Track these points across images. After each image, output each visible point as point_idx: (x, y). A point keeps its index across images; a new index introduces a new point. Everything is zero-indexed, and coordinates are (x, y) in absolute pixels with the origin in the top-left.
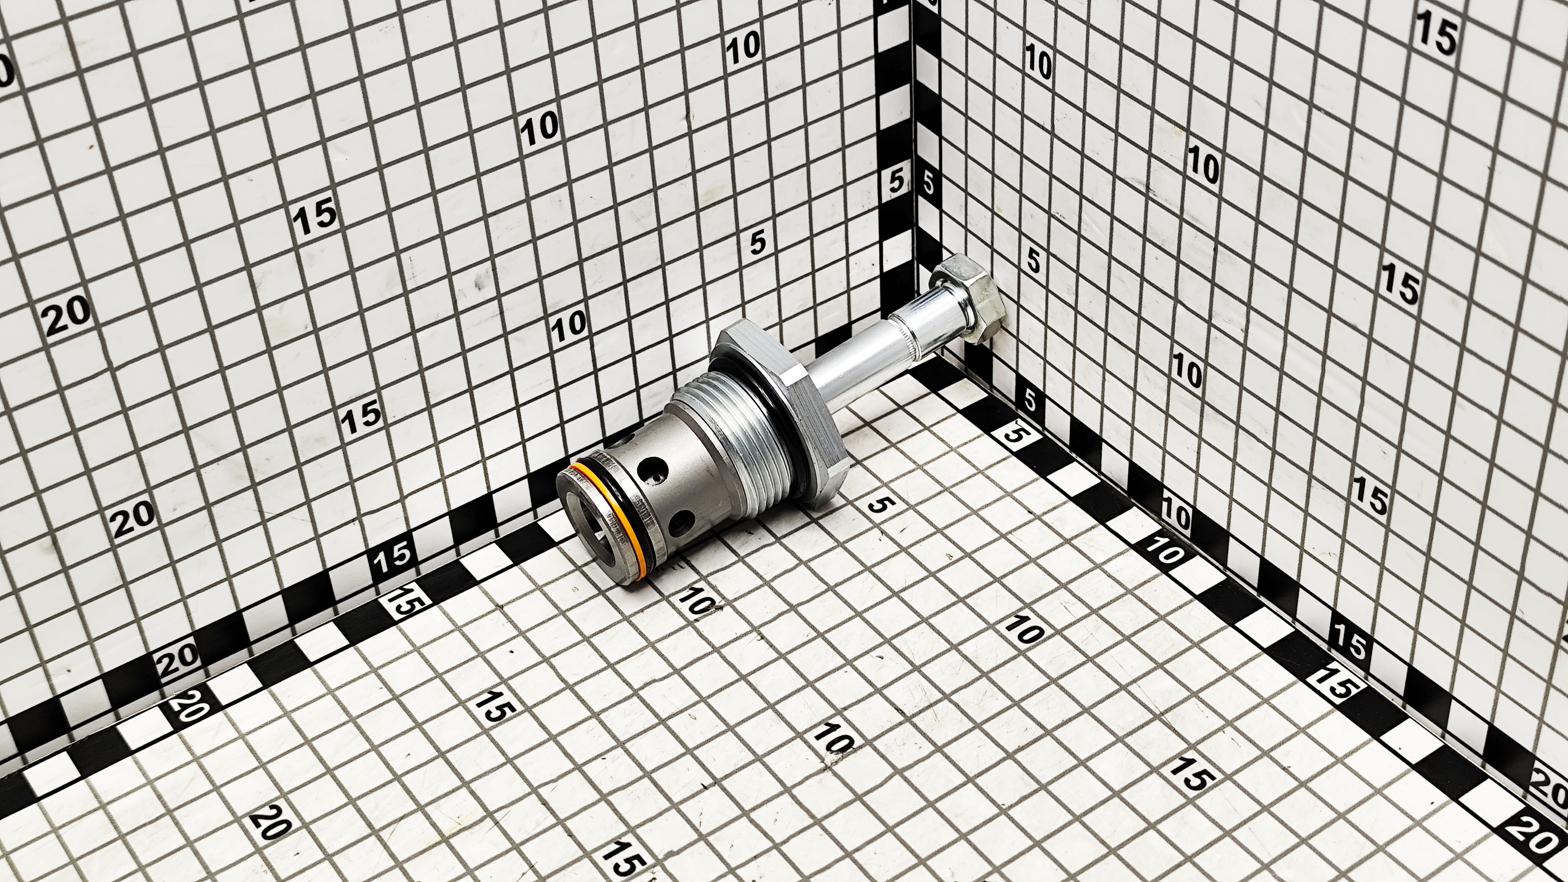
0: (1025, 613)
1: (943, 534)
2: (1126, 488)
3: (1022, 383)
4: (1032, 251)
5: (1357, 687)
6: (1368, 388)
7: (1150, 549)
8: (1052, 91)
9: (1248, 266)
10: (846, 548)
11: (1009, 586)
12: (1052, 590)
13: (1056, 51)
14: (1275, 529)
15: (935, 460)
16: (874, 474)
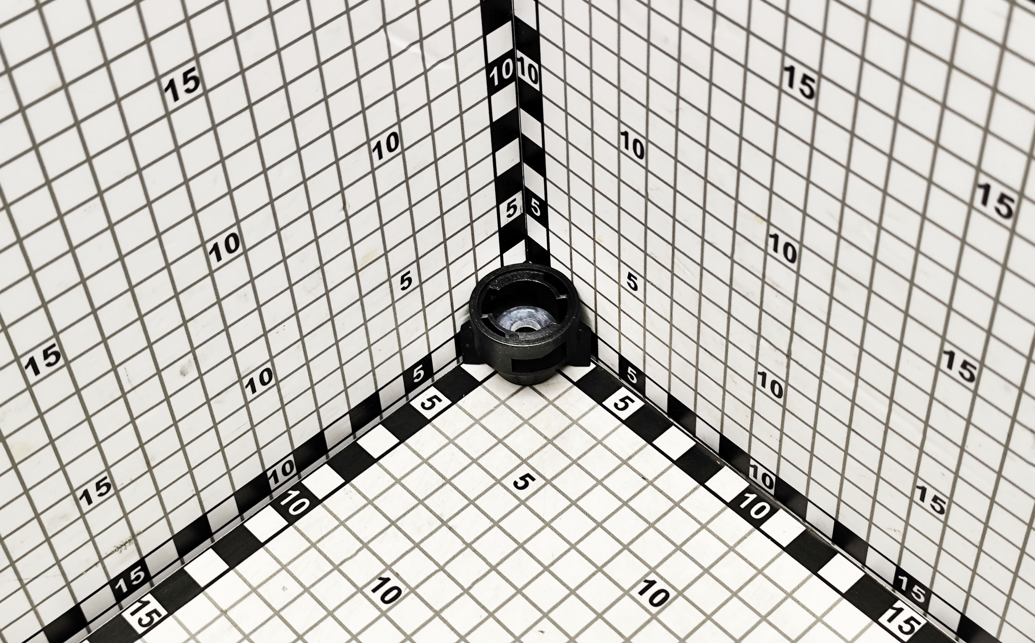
0: (652, 577)
1: (578, 506)
2: (718, 452)
3: (624, 363)
4: (630, 275)
5: (919, 623)
6: (929, 430)
7: (743, 506)
8: (646, 168)
9: (824, 327)
10: (501, 527)
11: (636, 552)
12: (670, 553)
13: (648, 141)
14: (847, 505)
15: (562, 433)
16: (514, 451)
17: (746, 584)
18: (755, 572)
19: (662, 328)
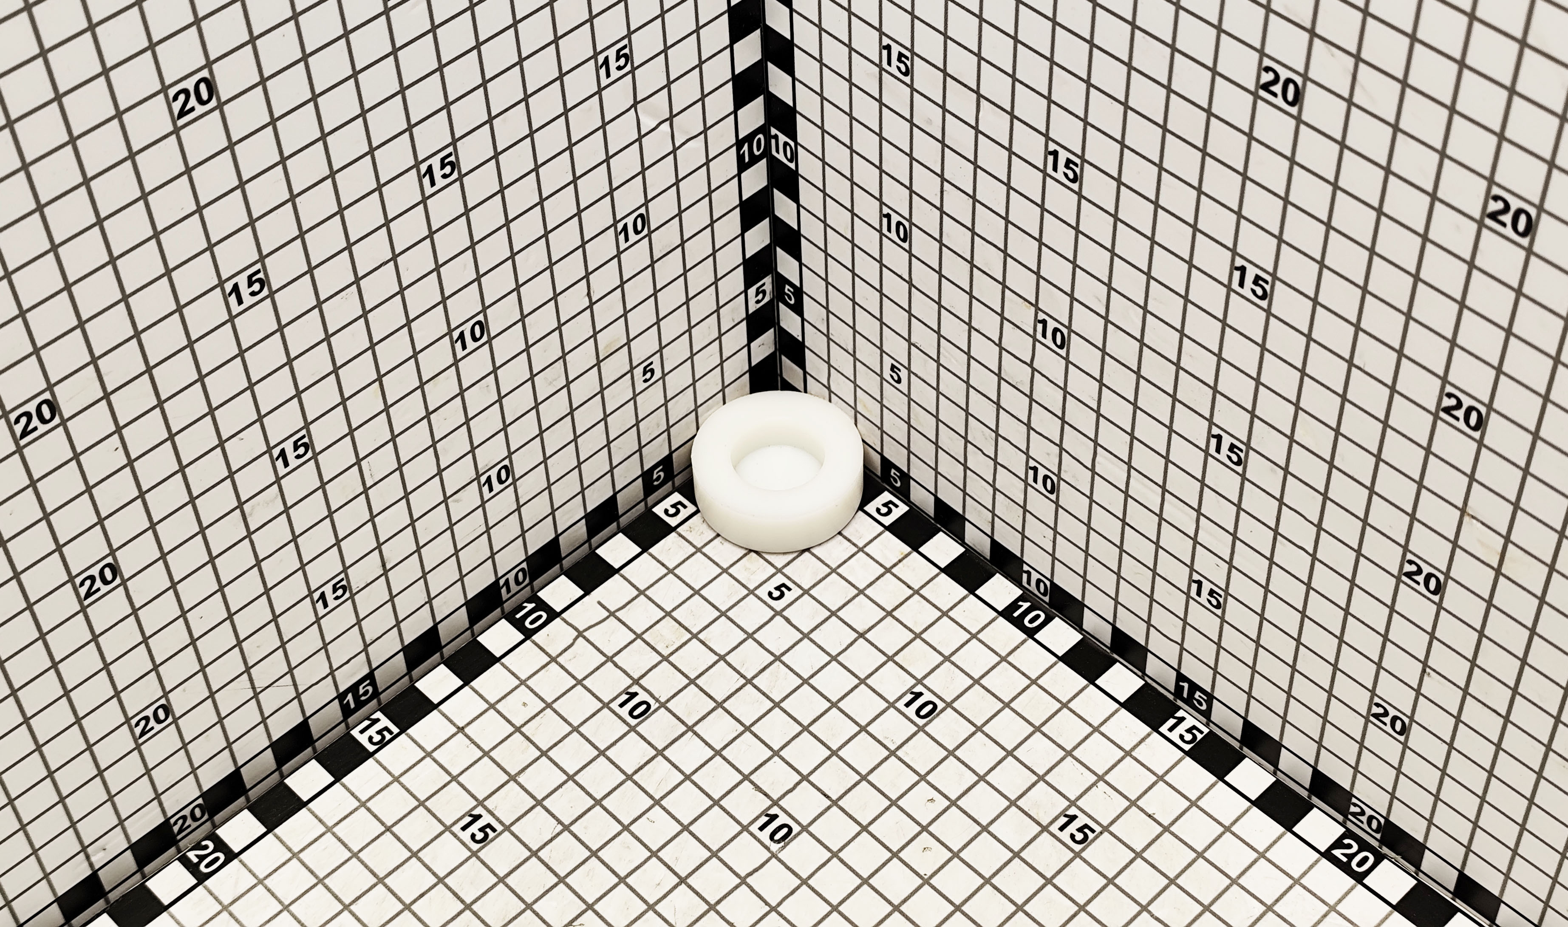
0: (919, 689)
1: (838, 618)
2: (988, 558)
3: (887, 464)
4: (893, 368)
5: (1201, 732)
6: (1202, 518)
7: (1016, 614)
8: (910, 252)
9: (1094, 415)
10: (756, 640)
11: (901, 664)
12: (938, 665)
13: (912, 224)
14: (1124, 607)
16: (767, 561)
17: (1019, 694)
18: (1028, 682)
19: (926, 424)
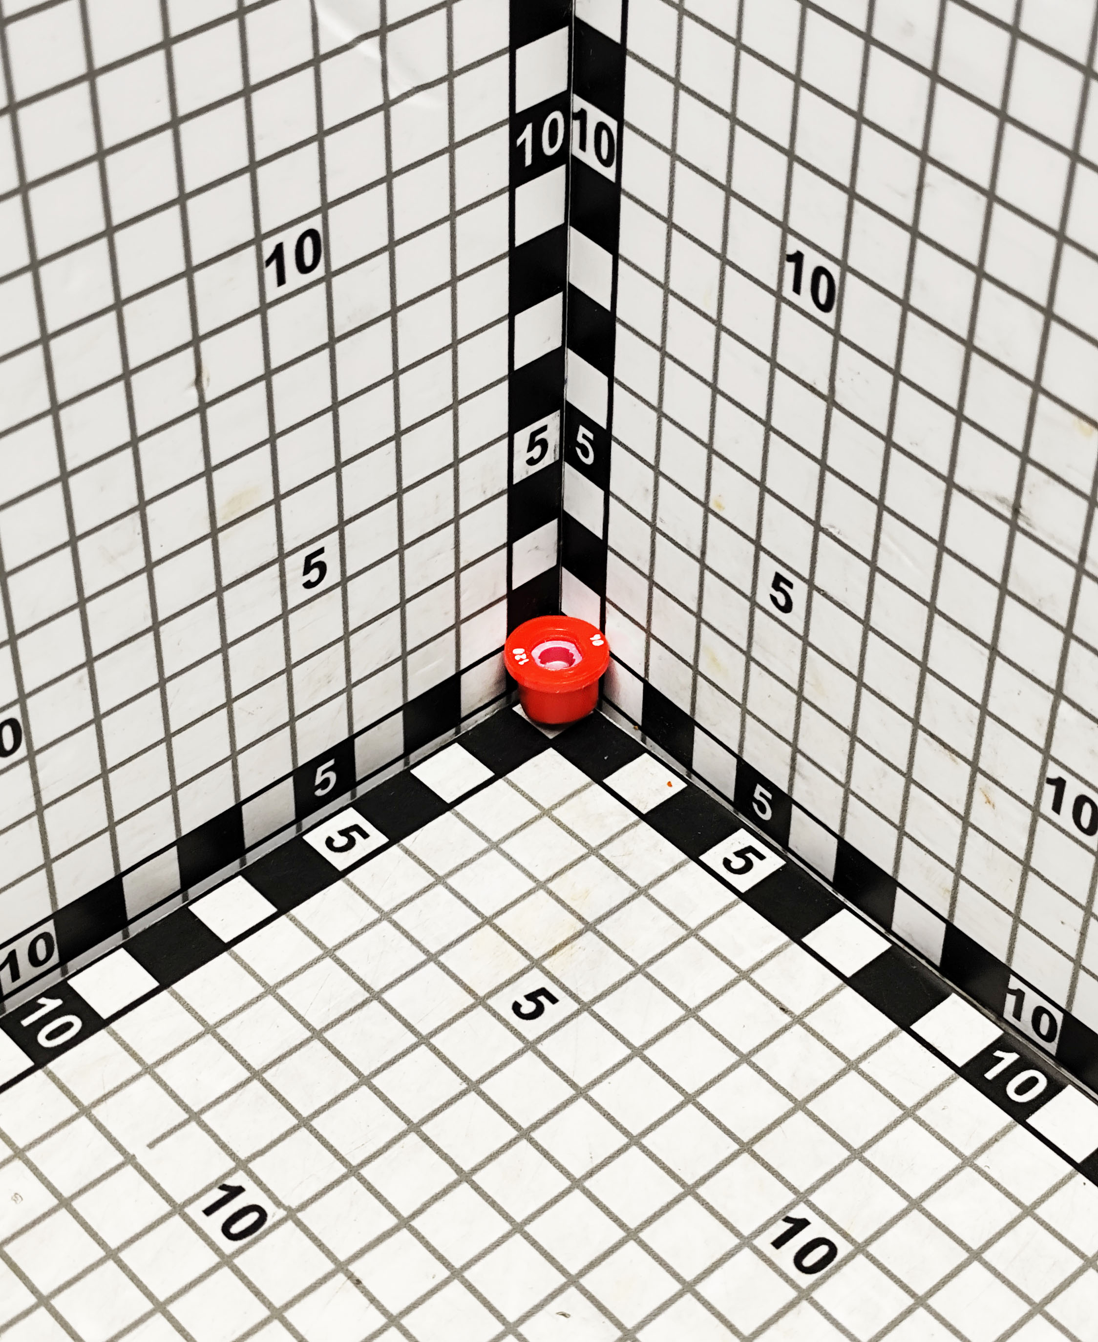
0: (800, 1212)
1: (645, 1059)
2: (937, 962)
3: (749, 776)
4: (778, 579)
7: (990, 1075)
8: (836, 332)
10: (484, 1093)
11: (766, 1160)
12: (839, 1165)
13: (846, 268)
15: (614, 912)
16: (515, 942)
17: (1000, 1233)
18: (1018, 1211)
19: (839, 694)
